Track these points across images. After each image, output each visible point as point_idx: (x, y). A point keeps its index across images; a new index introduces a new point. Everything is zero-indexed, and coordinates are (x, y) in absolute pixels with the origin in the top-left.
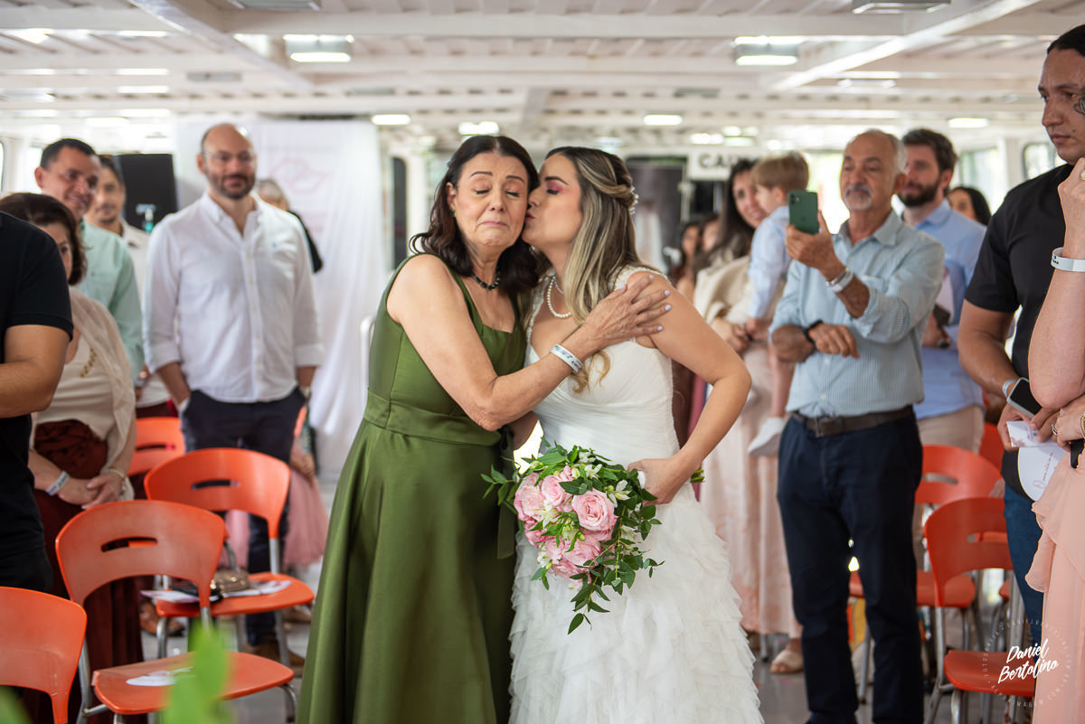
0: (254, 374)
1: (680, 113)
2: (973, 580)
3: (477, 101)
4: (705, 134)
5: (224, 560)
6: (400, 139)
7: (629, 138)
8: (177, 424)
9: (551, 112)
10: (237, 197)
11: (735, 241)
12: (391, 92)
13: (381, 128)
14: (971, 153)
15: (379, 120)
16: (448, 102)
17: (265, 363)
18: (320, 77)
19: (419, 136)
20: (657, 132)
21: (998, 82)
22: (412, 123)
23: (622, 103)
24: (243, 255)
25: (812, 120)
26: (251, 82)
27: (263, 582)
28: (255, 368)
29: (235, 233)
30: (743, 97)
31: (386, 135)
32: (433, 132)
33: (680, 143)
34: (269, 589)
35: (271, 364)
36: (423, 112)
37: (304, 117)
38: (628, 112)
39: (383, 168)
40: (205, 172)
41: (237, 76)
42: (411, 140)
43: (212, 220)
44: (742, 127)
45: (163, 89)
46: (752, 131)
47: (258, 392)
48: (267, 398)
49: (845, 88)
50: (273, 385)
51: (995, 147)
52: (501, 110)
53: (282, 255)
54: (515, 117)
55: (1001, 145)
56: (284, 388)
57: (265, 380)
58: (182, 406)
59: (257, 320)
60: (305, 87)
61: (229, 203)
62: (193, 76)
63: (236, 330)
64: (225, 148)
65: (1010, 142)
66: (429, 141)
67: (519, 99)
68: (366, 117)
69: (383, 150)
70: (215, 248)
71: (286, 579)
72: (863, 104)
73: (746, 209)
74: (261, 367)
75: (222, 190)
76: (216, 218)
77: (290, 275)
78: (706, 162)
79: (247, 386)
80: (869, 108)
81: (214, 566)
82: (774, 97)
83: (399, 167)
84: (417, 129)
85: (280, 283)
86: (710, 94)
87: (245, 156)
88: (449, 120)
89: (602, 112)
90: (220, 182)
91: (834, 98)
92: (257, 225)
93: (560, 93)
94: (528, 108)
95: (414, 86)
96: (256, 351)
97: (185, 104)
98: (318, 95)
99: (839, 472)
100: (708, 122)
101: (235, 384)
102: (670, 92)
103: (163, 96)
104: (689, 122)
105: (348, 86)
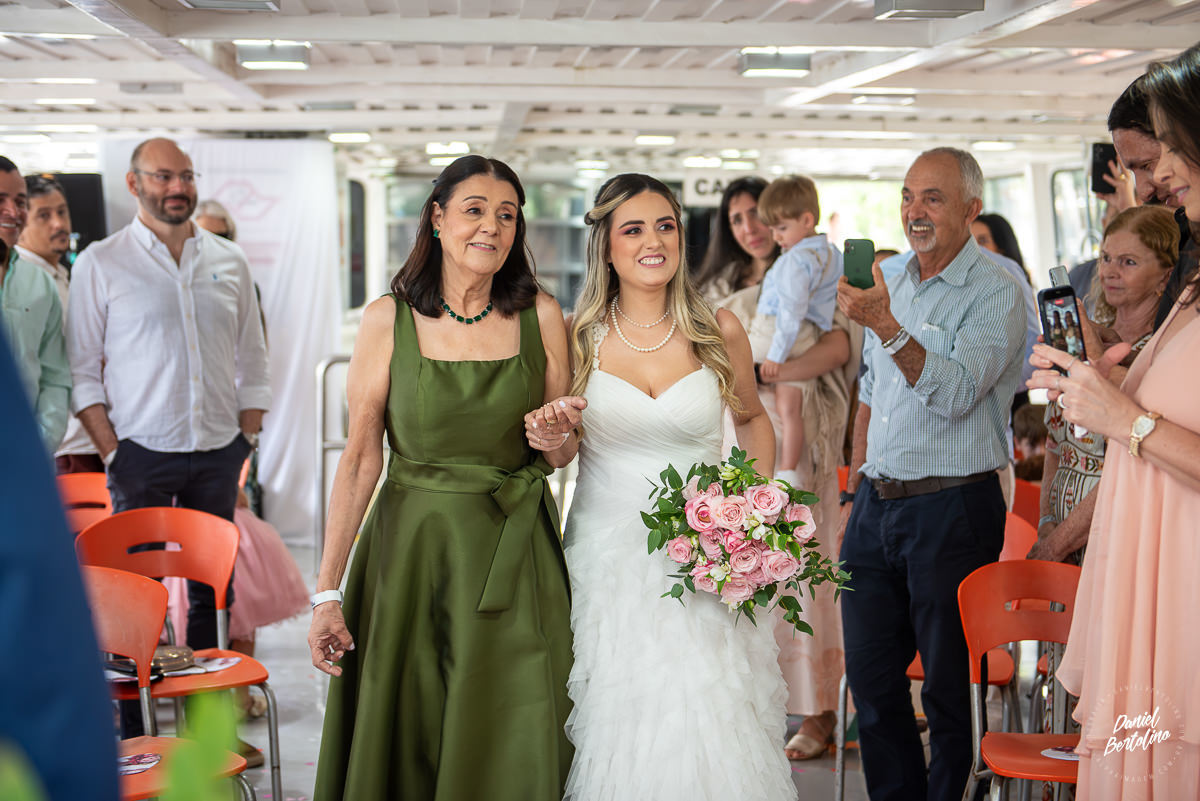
0: (191, 419)
1: (674, 133)
2: (1010, 652)
3: (447, 118)
4: (701, 158)
5: (164, 636)
6: (357, 160)
7: (616, 160)
8: (104, 479)
9: (531, 131)
10: (177, 221)
11: (730, 269)
12: (351, 106)
13: (338, 147)
14: (994, 180)
15: (335, 138)
16: (413, 118)
17: (204, 408)
18: (271, 89)
19: (380, 158)
20: (647, 153)
21: (1027, 101)
22: (372, 142)
23: (610, 121)
24: (179, 286)
25: (820, 141)
26: (193, 94)
27: (208, 660)
28: (193, 413)
29: (169, 262)
30: (746, 115)
31: (343, 156)
32: (395, 152)
33: (672, 167)
34: (215, 666)
35: (211, 409)
36: (385, 130)
37: (250, 135)
38: (616, 132)
39: (340, 193)
40: (141, 193)
41: (176, 87)
42: (369, 161)
43: (144, 247)
44: (742, 150)
45: (90, 102)
46: (753, 154)
47: (195, 441)
48: (207, 448)
49: (858, 106)
50: (213, 433)
51: (1020, 175)
52: (473, 128)
53: (223, 286)
54: (490, 136)
55: (1028, 171)
56: (225, 436)
57: (204, 427)
58: (110, 458)
59: (195, 360)
60: (255, 99)
61: (165, 228)
62: (127, 87)
63: (170, 370)
64: (165, 165)
65: (1037, 167)
66: (390, 163)
67: (496, 115)
68: (322, 134)
69: (340, 173)
70: (147, 278)
71: (234, 656)
72: (879, 124)
73: (744, 236)
74: (201, 412)
75: (161, 213)
76: (149, 245)
77: (233, 309)
78: (702, 187)
79: (184, 435)
80: (884, 129)
81: (155, 643)
82: (779, 116)
83: (357, 192)
84: (378, 149)
85: (222, 318)
86: (709, 111)
87: (187, 175)
88: (414, 139)
89: (586, 132)
90: (159, 204)
91: (846, 117)
92: (196, 252)
93: (541, 110)
94: (505, 126)
95: (377, 101)
96: (194, 396)
97: (116, 118)
98: (267, 109)
99: (900, 540)
100: (706, 142)
101: (172, 431)
102: (666, 109)
103: (90, 110)
104: (681, 143)
105: (302, 99)
